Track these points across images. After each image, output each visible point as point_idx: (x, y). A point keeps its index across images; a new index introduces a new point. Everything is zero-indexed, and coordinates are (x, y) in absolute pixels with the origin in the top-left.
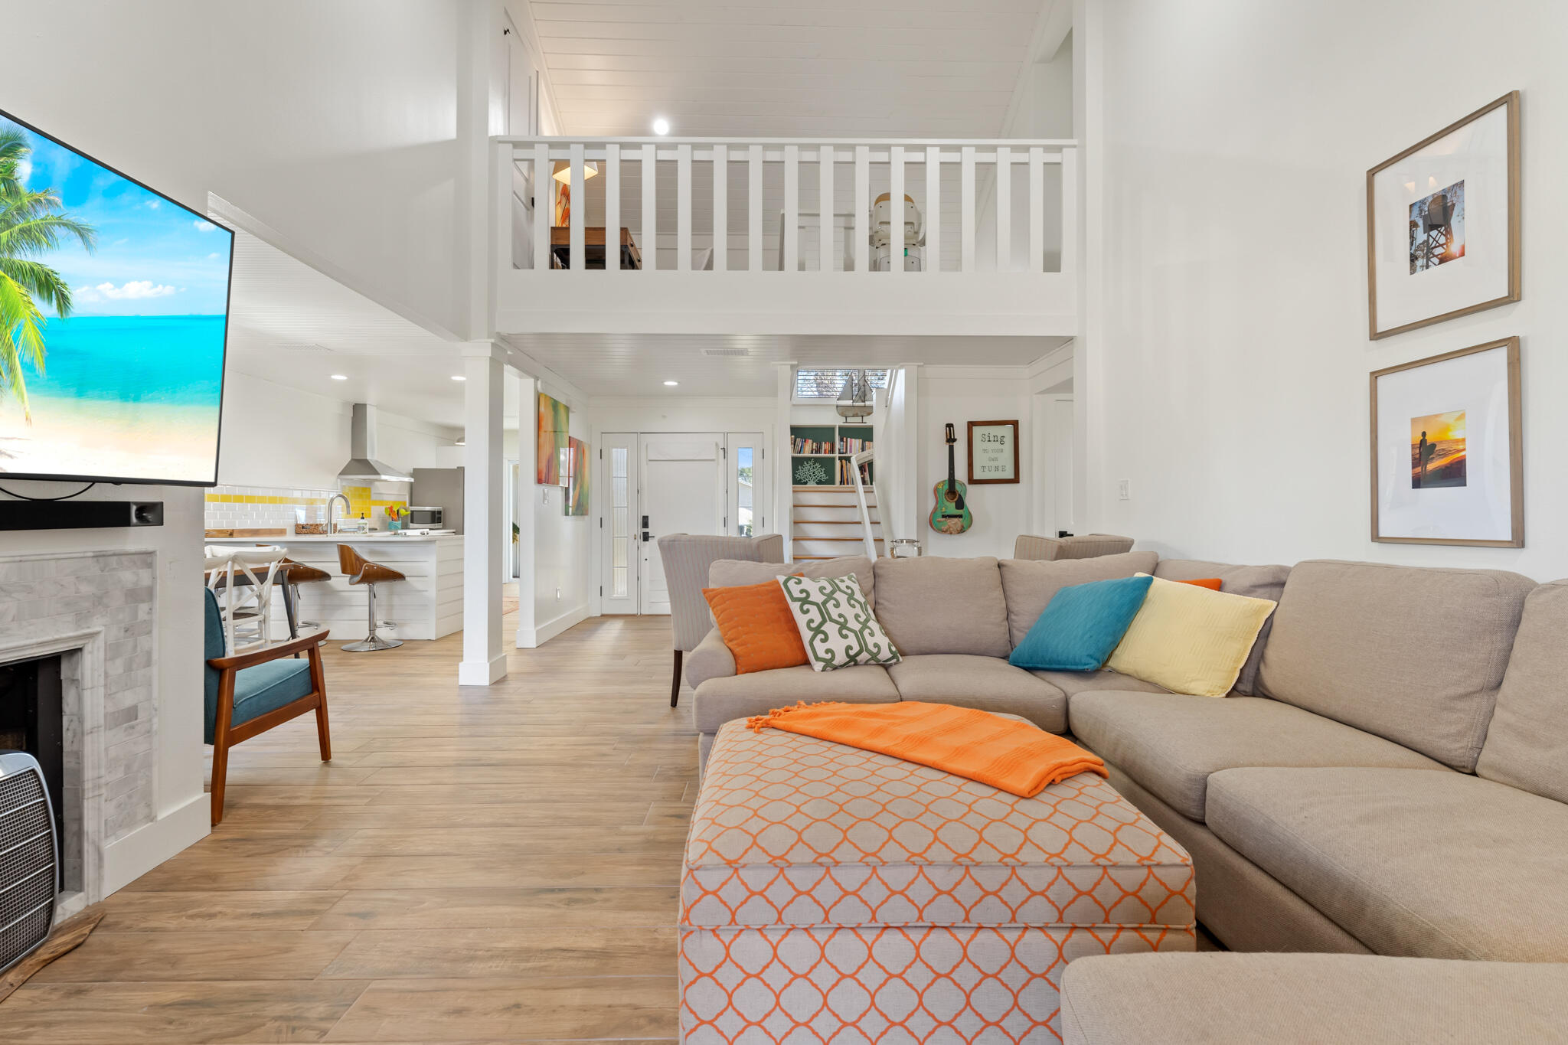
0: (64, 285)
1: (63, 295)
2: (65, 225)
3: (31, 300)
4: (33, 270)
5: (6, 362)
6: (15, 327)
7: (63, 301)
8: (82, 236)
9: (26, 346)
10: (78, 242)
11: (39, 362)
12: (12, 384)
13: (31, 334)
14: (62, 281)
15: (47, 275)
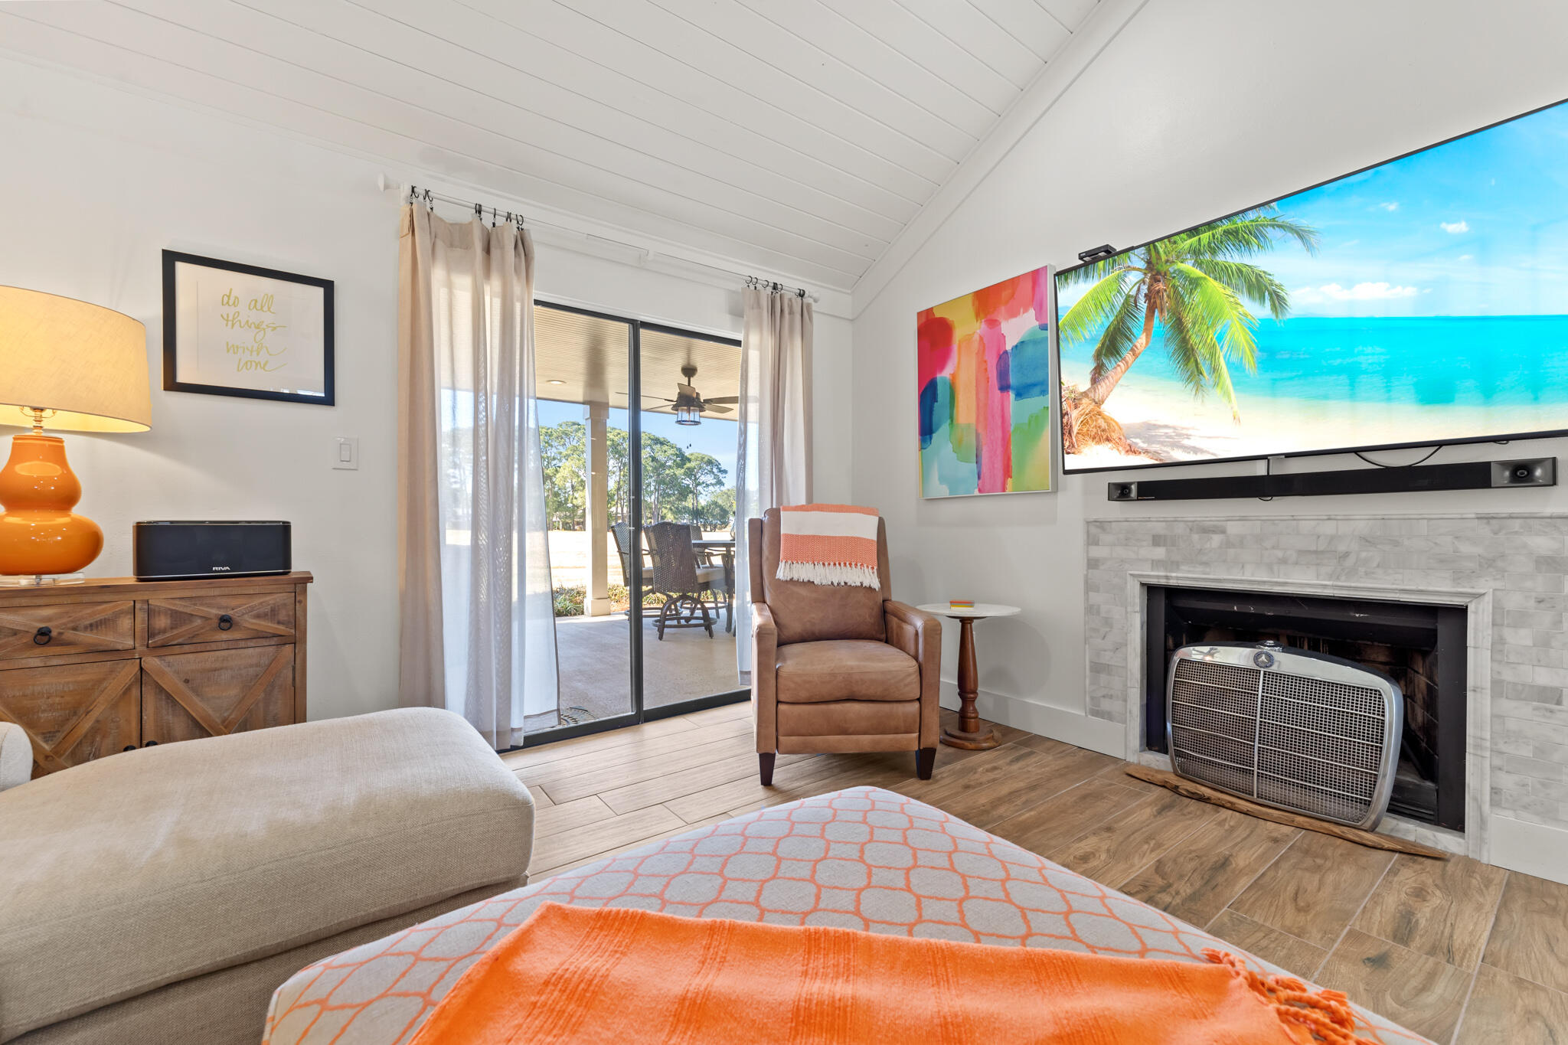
0: (1280, 286)
1: (1278, 296)
2: (1279, 226)
3: (1239, 301)
4: (1241, 271)
5: (1208, 362)
6: (1219, 328)
7: (1278, 301)
8: (1301, 237)
9: (1234, 346)
10: (1297, 244)
11: (1249, 361)
12: (1216, 384)
13: (1239, 335)
14: (1277, 282)
15: (1258, 276)
